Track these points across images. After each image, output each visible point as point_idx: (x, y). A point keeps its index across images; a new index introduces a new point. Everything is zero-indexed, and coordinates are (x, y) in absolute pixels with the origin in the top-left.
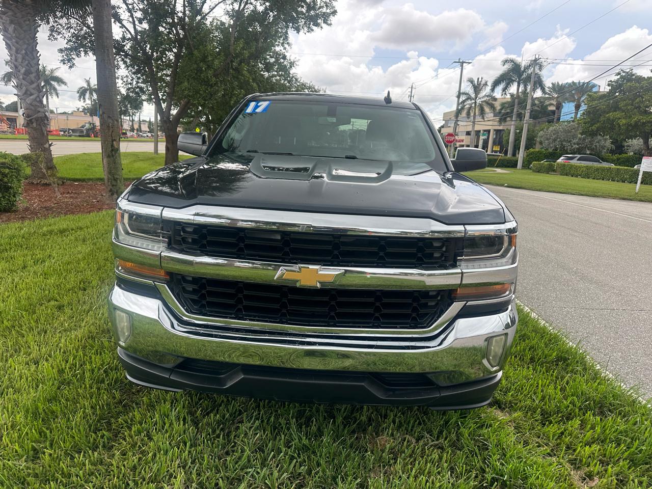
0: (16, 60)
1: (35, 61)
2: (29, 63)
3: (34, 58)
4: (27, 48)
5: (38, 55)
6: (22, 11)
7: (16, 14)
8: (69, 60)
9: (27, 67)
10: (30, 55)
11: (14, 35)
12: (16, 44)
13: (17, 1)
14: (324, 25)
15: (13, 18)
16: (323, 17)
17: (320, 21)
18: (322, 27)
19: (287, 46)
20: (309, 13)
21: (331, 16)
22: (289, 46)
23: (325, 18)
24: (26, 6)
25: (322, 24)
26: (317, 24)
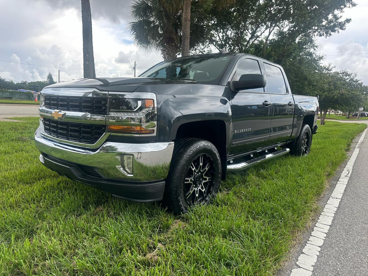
13: (169, 45)
14: (340, 30)
15: (168, 52)
16: (340, 25)
17: (337, 28)
18: (338, 32)
19: (315, 48)
20: (329, 25)
21: (346, 24)
22: (316, 47)
23: (342, 26)
24: (173, 46)
25: (339, 30)
26: (334, 31)
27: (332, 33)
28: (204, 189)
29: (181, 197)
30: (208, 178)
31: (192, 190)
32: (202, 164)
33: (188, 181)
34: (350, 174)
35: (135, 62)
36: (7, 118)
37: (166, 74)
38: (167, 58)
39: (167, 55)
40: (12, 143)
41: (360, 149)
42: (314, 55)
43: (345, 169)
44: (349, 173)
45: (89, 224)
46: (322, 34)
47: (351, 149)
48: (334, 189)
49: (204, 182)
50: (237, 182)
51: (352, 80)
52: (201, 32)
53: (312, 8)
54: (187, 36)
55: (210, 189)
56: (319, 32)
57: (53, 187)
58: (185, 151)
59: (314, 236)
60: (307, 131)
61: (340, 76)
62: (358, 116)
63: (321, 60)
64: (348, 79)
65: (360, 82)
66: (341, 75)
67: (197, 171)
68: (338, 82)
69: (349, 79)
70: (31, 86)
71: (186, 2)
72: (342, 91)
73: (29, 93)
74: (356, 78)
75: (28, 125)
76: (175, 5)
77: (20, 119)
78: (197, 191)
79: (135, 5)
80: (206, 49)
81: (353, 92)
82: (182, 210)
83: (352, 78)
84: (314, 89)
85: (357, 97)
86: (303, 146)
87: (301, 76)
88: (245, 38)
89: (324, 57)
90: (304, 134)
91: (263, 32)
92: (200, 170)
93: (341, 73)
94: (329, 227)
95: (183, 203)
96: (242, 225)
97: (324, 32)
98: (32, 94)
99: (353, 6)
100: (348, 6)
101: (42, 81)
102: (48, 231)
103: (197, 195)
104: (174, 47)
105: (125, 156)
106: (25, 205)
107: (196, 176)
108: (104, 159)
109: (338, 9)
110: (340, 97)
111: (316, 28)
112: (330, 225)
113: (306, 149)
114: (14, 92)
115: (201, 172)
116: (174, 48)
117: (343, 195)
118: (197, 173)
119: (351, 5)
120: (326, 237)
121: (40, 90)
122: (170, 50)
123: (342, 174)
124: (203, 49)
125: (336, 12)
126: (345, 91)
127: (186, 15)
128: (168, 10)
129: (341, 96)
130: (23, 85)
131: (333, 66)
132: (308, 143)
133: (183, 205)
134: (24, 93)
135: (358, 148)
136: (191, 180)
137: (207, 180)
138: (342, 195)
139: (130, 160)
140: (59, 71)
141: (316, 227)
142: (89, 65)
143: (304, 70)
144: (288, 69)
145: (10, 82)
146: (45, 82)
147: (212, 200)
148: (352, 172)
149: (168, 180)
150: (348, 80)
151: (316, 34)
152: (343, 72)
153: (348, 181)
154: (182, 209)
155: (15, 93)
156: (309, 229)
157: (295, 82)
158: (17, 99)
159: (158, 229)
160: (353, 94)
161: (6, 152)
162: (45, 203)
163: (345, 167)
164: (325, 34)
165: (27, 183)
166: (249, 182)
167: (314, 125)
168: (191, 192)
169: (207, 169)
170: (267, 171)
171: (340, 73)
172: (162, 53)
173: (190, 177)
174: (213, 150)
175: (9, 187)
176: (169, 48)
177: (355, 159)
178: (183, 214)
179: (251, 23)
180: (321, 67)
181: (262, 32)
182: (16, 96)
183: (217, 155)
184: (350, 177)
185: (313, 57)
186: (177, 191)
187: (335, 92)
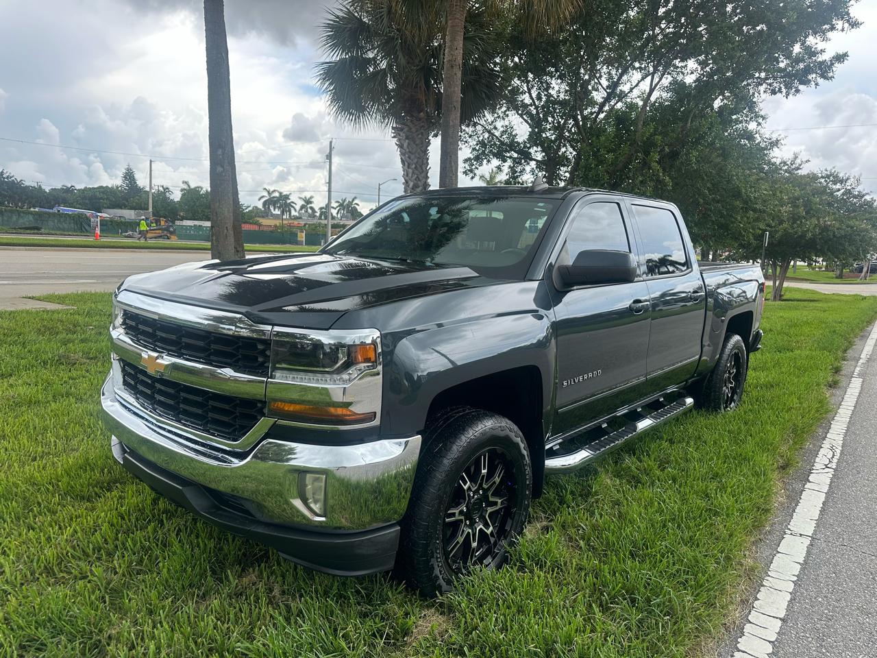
0: (407, 175)
1: (423, 175)
2: (417, 177)
3: (423, 172)
4: (417, 162)
5: (428, 168)
6: (416, 126)
7: (411, 129)
8: (471, 171)
9: (415, 182)
10: (420, 169)
11: (407, 150)
12: (408, 159)
13: (412, 116)
14: (820, 81)
15: (408, 133)
16: (820, 69)
17: (814, 75)
18: (817, 84)
19: (760, 120)
20: (794, 67)
21: (836, 65)
22: (763, 119)
23: (824, 70)
24: (420, 120)
25: (818, 79)
26: (806, 82)
27: (801, 87)
28: (491, 528)
29: (437, 558)
30: (500, 501)
31: (461, 536)
32: (486, 471)
33: (454, 515)
34: (835, 460)
35: (331, 142)
36: (30, 298)
37: (403, 183)
38: (408, 147)
39: (407, 141)
40: (45, 374)
41: (863, 382)
42: (757, 135)
43: (826, 444)
44: (834, 455)
45: (226, 625)
46: (777, 89)
47: (843, 384)
48: (797, 505)
49: (490, 510)
50: (569, 497)
51: (848, 192)
52: (487, 86)
53: (754, 28)
54: (455, 104)
55: (505, 526)
56: (770, 85)
57: (142, 511)
58: (446, 448)
59: (744, 652)
60: (736, 351)
61: (820, 183)
62: (863, 274)
63: (775, 149)
64: (839, 190)
65: (868, 198)
66: (823, 180)
67: (473, 490)
68: (814, 197)
69: (843, 190)
70: (84, 198)
71: (452, 23)
72: (826, 221)
73: (80, 216)
74: (860, 188)
75: (80, 319)
76: (425, 27)
77: (61, 299)
78: (474, 535)
79: (332, 22)
80: (499, 124)
81: (851, 223)
82: (439, 588)
83: (849, 188)
84: (758, 218)
85: (859, 235)
86: (725, 385)
87: (725, 187)
88: (593, 97)
89: (782, 141)
90: (728, 359)
91: (637, 85)
92: (481, 485)
93: (822, 177)
94: (779, 623)
95: (440, 571)
96: (576, 637)
97: (782, 85)
98: (88, 219)
99: (852, 28)
100: (840, 28)
101: (110, 186)
102: (134, 647)
103: (474, 545)
104: (423, 122)
105: (309, 476)
106: (80, 563)
107: (472, 500)
108: (259, 471)
109: (815, 33)
110: (820, 233)
111: (763, 75)
112: (782, 616)
113: (734, 391)
114: (46, 213)
115: (483, 489)
116: (423, 124)
117: (818, 526)
118: (476, 492)
119: (846, 25)
120: (773, 653)
121: (105, 208)
122: (414, 130)
123: (817, 460)
124: (493, 122)
125: (811, 40)
126: (831, 221)
127: (452, 52)
128: (409, 38)
129: (823, 232)
130: (65, 196)
131: (804, 160)
132: (739, 377)
133: (441, 577)
134: (69, 215)
135: (860, 375)
136: (461, 513)
137: (499, 506)
138: (813, 524)
139: (320, 484)
140: (151, 161)
141: (751, 622)
142: (224, 174)
143: (733, 175)
144: (695, 171)
145: (34, 187)
146: (117, 187)
147: (508, 552)
148: (841, 455)
149: (407, 522)
150: (839, 194)
151: (762, 88)
152: (827, 175)
153: (831, 483)
154: (439, 584)
155: (47, 216)
156: (733, 629)
157: (712, 203)
158: (53, 229)
159: (382, 639)
160: (852, 227)
161: (31, 401)
162: (126, 558)
163: (824, 439)
164: (784, 90)
165: (83, 498)
166: (596, 493)
167: (754, 329)
168: (461, 539)
169: (497, 480)
170: (641, 462)
171: (820, 175)
172: (393, 135)
173: (457, 505)
174: (512, 435)
175: (42, 510)
176: (411, 126)
177: (850, 412)
178: (442, 596)
179: (608, 62)
180: (773, 164)
181: (634, 85)
182: (51, 223)
183: (522, 445)
184: (835, 470)
185: (755, 141)
186: (427, 545)
187: (808, 222)
